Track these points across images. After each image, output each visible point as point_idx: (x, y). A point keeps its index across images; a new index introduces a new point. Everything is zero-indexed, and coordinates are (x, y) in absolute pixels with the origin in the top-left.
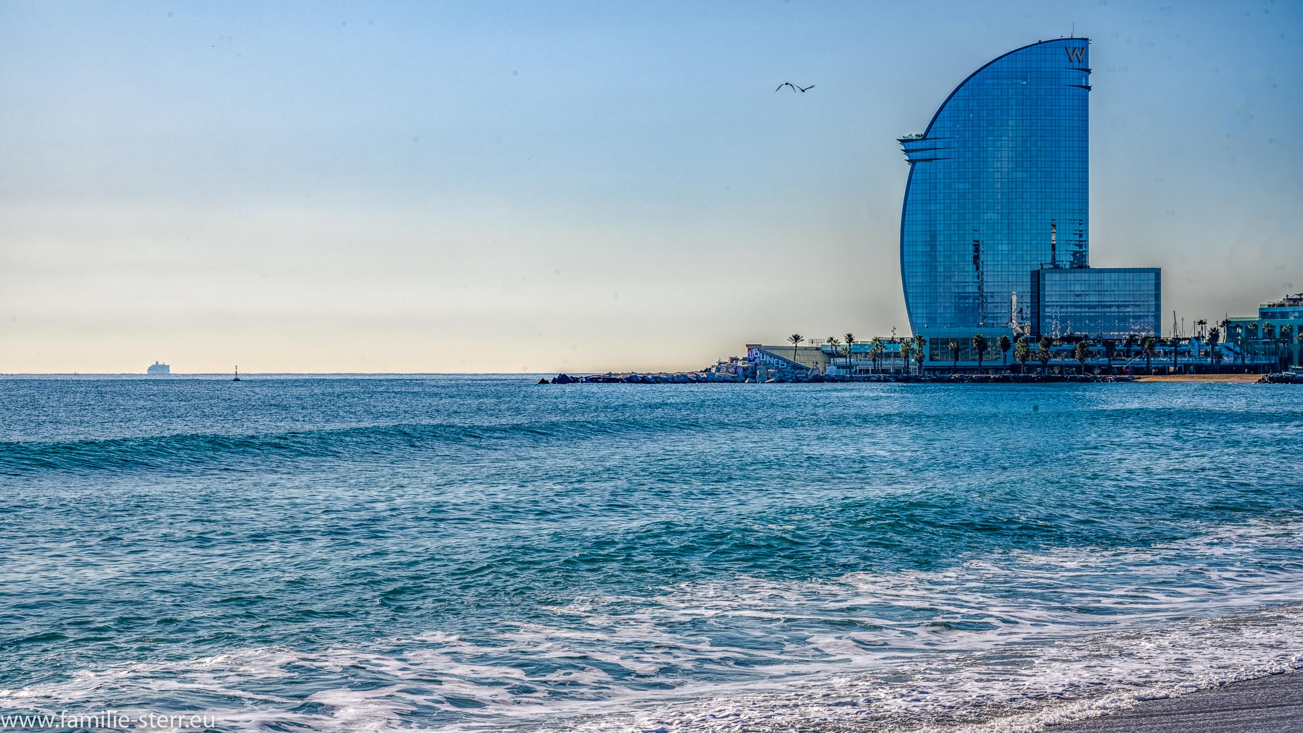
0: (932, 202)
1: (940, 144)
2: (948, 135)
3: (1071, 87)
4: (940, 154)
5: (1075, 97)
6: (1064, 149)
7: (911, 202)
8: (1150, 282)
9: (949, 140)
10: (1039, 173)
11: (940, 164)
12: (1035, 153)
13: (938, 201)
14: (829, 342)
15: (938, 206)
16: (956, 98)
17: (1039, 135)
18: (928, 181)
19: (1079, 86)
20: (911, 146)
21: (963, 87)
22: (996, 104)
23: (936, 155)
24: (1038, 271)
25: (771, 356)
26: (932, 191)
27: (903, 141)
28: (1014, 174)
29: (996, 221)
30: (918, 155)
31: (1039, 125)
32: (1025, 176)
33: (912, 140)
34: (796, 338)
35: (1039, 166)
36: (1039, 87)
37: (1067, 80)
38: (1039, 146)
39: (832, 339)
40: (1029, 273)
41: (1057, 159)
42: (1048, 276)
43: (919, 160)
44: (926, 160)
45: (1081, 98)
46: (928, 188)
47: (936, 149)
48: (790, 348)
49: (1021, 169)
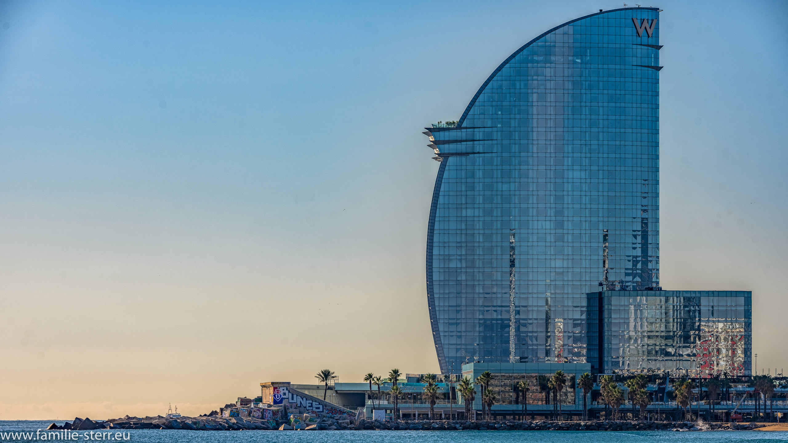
0: (468, 206)
1: (479, 134)
2: (489, 123)
3: (639, 68)
4: (479, 147)
5: (643, 80)
6: (630, 143)
7: (442, 206)
8: (738, 308)
9: (490, 130)
10: (601, 172)
11: (479, 159)
12: (596, 147)
13: (476, 206)
14: (366, 379)
15: (477, 211)
16: (499, 78)
17: (601, 126)
18: (464, 181)
19: (648, 67)
20: (443, 136)
21: (507, 65)
22: (548, 87)
23: (473, 148)
24: (600, 294)
25: (303, 396)
26: (469, 193)
27: (431, 131)
28: (570, 173)
29: (548, 231)
30: (447, 148)
31: (601, 113)
32: (583, 176)
33: (443, 129)
34: (326, 375)
35: (601, 164)
36: (600, 66)
37: (634, 59)
38: (601, 138)
39: (370, 376)
40: (585, 296)
41: (623, 156)
42: (615, 301)
43: (452, 154)
44: (457, 154)
45: (650, 81)
46: (464, 189)
47: (474, 140)
48: (318, 387)
49: (579, 168)
